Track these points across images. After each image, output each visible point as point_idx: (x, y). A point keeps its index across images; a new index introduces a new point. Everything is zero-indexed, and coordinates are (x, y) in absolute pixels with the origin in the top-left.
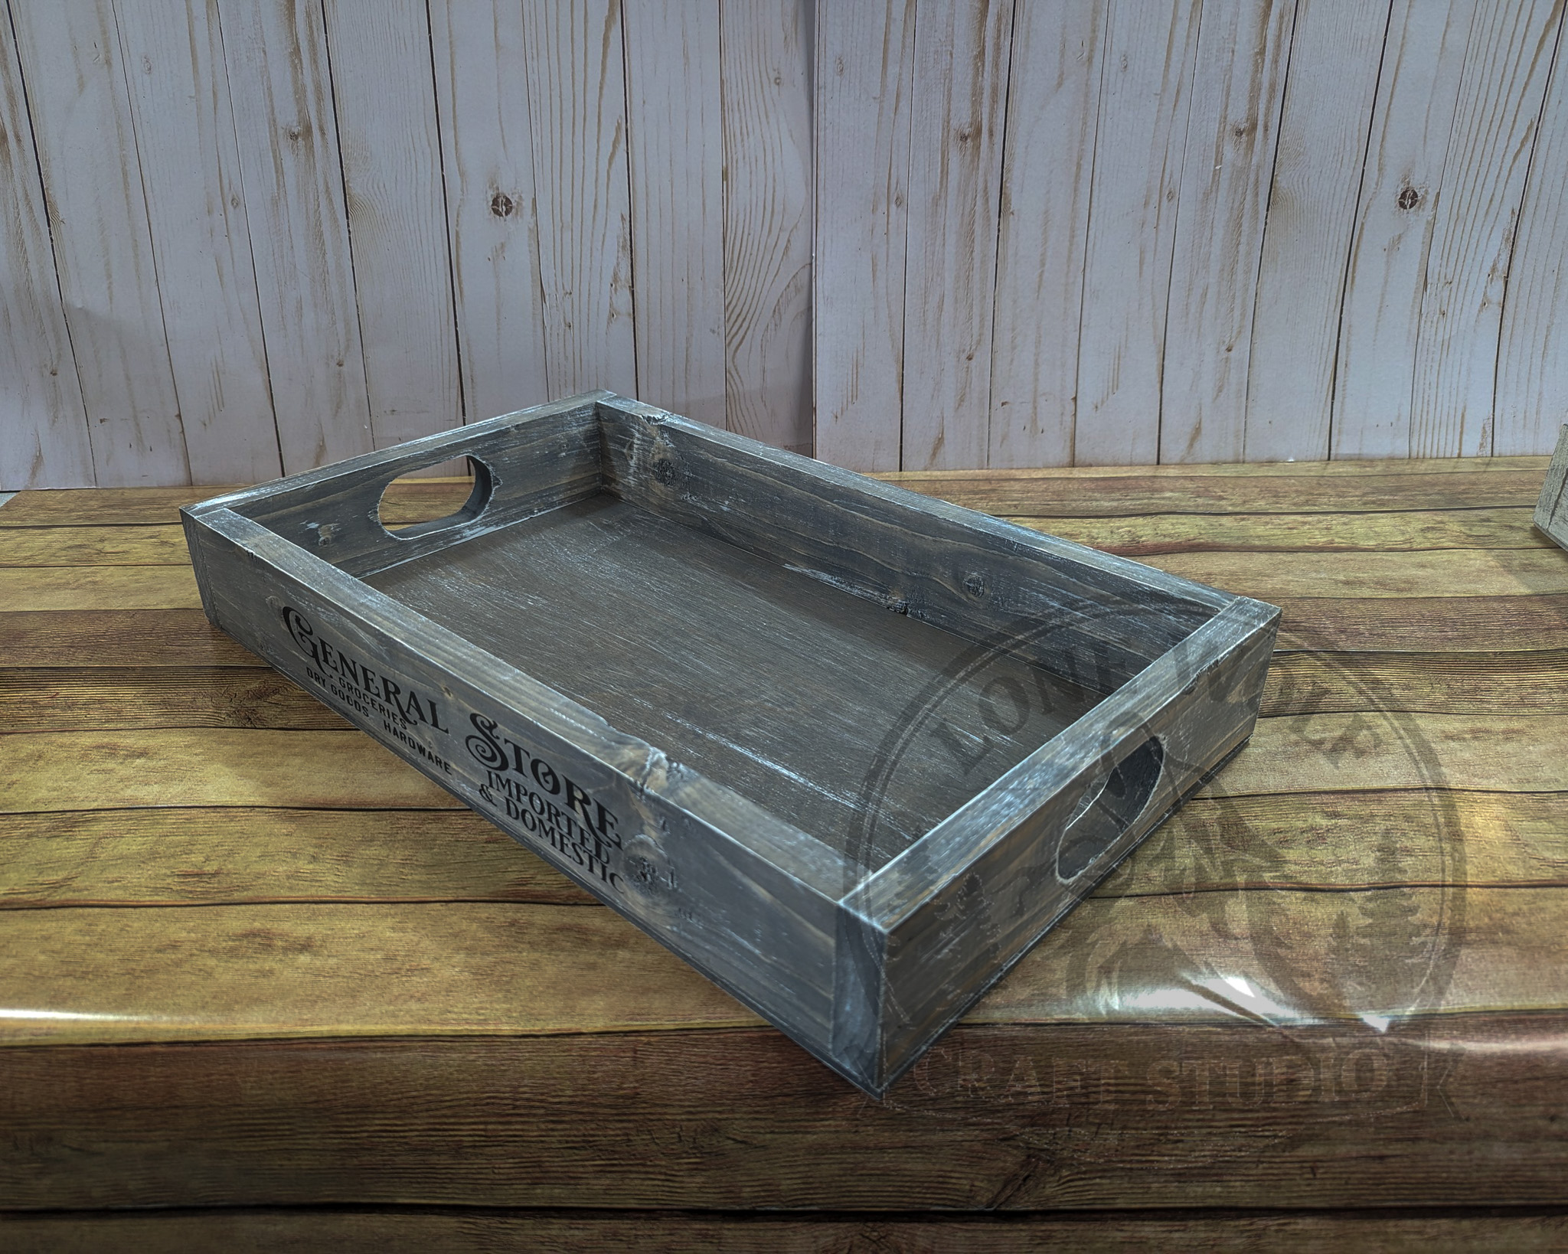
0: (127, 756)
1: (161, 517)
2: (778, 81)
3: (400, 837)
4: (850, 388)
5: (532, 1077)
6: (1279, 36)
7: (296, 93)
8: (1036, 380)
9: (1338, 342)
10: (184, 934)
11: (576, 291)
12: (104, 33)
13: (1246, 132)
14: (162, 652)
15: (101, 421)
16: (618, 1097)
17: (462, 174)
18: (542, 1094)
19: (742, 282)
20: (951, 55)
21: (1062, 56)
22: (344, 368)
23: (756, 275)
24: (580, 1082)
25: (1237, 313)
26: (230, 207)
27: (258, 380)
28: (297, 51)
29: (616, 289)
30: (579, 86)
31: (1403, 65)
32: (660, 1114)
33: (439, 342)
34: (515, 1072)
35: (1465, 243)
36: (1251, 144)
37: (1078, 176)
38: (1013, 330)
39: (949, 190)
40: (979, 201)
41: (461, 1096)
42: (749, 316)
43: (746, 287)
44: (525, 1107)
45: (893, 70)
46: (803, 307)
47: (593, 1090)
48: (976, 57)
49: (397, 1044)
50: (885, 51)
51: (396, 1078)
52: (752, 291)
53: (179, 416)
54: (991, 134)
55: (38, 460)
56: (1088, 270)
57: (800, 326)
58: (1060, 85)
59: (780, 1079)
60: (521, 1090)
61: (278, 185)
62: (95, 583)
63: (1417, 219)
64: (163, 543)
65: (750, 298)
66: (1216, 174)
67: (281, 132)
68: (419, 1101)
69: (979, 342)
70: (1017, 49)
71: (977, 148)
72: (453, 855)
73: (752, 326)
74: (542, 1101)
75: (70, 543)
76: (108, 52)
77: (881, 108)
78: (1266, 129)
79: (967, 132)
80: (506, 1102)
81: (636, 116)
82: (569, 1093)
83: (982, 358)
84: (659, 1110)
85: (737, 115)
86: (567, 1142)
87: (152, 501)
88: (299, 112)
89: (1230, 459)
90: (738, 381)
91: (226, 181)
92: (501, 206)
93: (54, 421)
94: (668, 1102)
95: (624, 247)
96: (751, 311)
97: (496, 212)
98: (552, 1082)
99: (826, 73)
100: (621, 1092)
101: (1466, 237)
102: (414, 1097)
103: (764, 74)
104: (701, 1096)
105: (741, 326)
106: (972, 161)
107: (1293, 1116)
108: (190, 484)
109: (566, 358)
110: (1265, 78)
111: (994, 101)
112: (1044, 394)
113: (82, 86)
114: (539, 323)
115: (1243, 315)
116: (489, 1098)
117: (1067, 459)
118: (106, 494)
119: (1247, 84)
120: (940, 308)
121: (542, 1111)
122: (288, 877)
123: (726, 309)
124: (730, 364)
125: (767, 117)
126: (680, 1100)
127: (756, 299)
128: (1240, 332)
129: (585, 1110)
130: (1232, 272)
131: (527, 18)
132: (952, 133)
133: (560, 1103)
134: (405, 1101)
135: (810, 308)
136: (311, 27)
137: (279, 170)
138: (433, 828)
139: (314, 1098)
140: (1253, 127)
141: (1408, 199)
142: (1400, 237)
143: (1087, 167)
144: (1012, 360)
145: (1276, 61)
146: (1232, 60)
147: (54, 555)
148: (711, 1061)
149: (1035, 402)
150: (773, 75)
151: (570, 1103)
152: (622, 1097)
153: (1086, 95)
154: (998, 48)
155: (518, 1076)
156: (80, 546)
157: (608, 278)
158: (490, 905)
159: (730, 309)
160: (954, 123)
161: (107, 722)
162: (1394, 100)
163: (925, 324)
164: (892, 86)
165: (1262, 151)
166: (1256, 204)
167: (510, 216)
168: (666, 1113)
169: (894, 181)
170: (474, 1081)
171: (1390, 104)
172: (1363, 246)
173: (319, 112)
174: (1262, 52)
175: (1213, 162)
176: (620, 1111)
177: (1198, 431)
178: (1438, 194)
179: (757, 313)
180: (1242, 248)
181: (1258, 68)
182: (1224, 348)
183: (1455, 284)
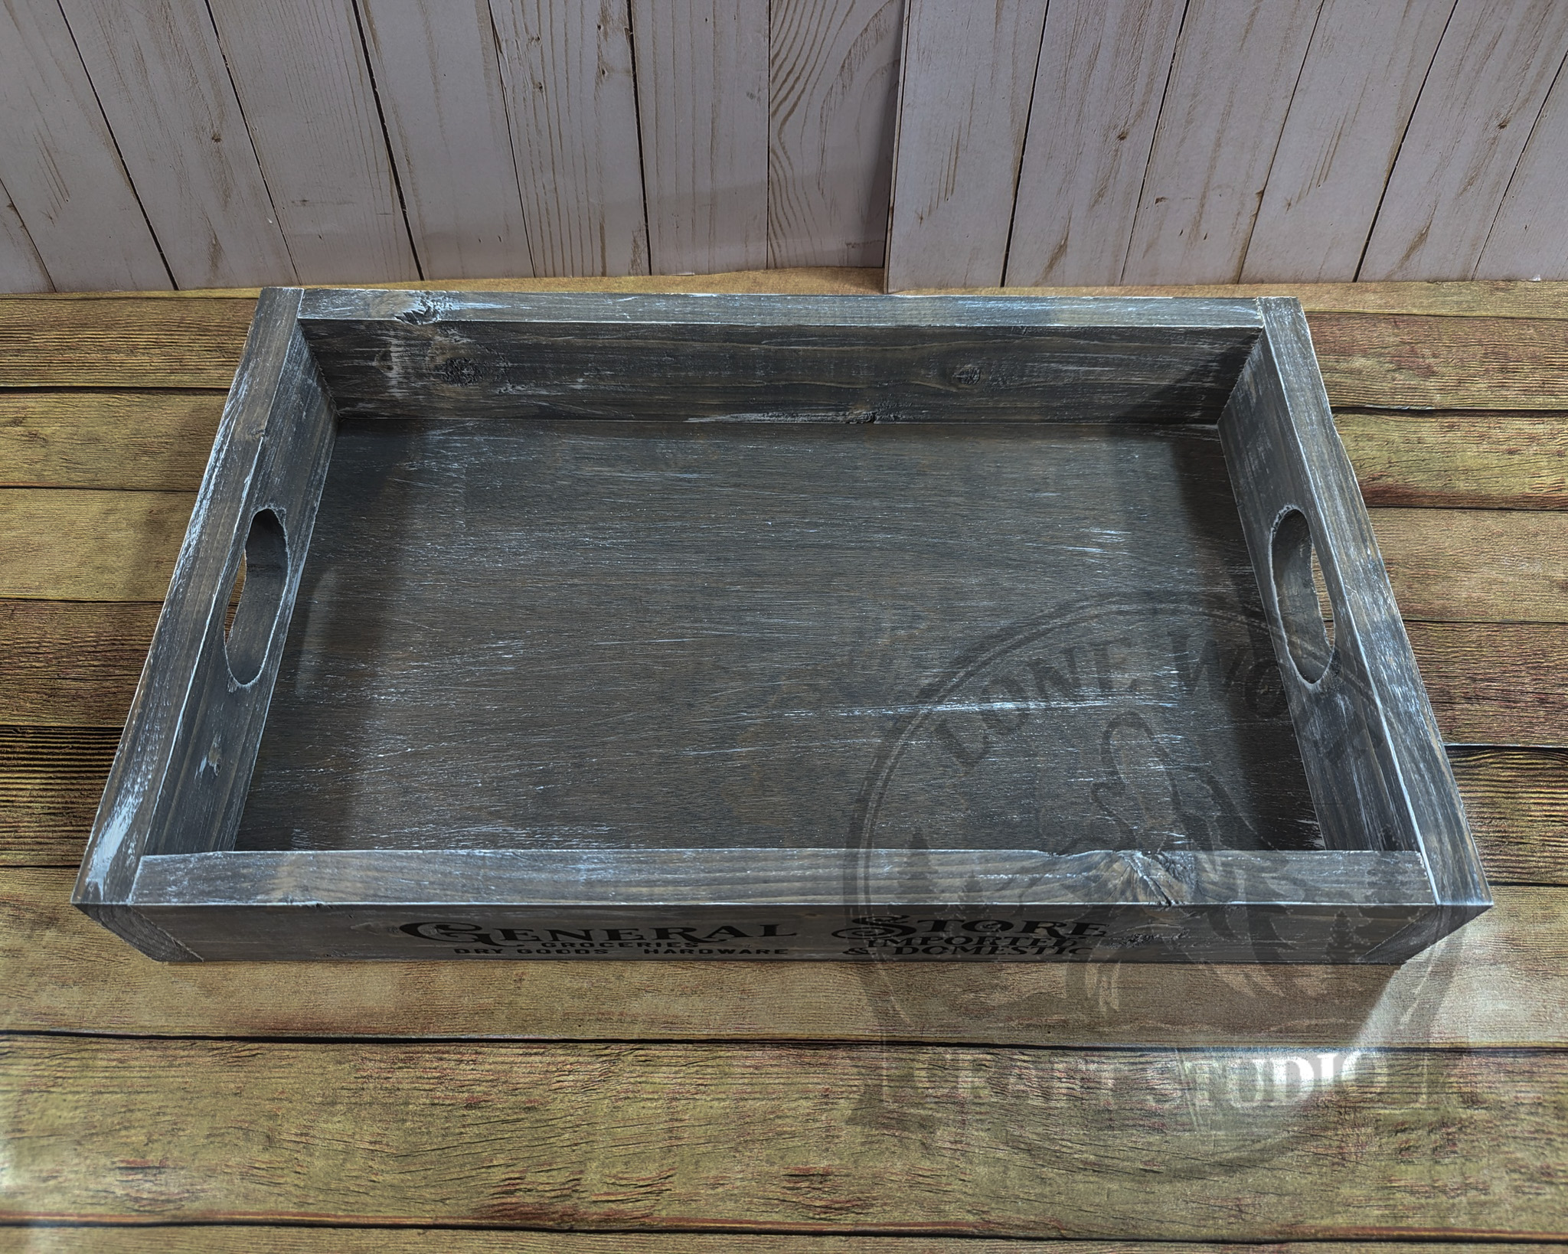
0: (34, 922)
3: (366, 1097)
4: (944, 180)
8: (1212, 167)
11: (546, 36)
14: (53, 693)
19: (796, 23)
22: (224, 144)
23: (817, 14)
25: (1532, 72)
29: (606, 33)
33: (352, 108)
38: (1194, 95)
42: (805, 74)
43: (802, 31)
46: (886, 60)
52: (810, 38)
53: (14, 209)
56: (1327, 7)
57: (880, 87)
65: (807, 48)
69: (1139, 115)
72: (429, 1133)
73: (809, 87)
83: (1140, 138)
87: (8, 331)
89: (1455, 276)
90: (785, 163)
96: (808, 68)
105: (793, 88)
108: (54, 290)
109: (539, 132)
112: (1219, 187)
114: (495, 82)
115: (1541, 75)
117: (1230, 272)
120: (1092, 64)
122: (242, 1175)
123: (771, 63)
124: (774, 141)
127: (816, 49)
128: (1527, 100)
130: (1548, 9)
135: (896, 62)
144: (1183, 140)
149: (1204, 197)
157: (593, 17)
158: (474, 1234)
159: (778, 63)
163: (1064, 89)
177: (1422, 237)
179: (817, 70)
182: (1496, 123)
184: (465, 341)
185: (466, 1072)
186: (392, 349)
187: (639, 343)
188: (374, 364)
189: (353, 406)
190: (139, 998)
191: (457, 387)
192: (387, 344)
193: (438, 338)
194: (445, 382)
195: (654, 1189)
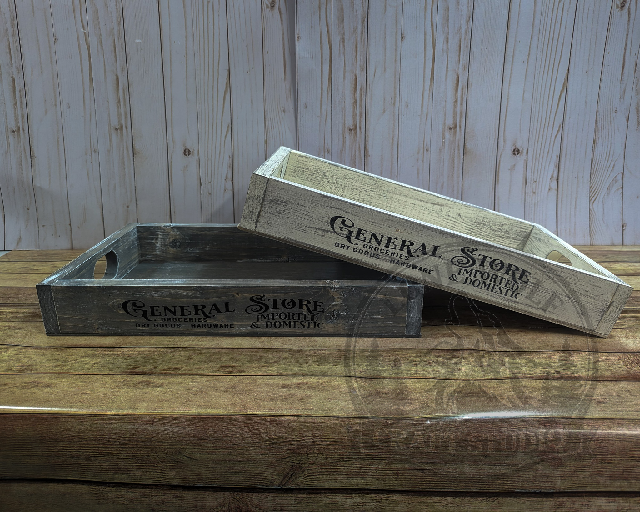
0: (14, 329)
1: (58, 259)
2: (284, 111)
3: (97, 356)
5: (116, 430)
6: (462, 96)
7: (118, 115)
9: (495, 203)
10: (10, 382)
11: (212, 183)
12: (55, 96)
13: (453, 128)
15: (43, 226)
16: (145, 438)
17: (174, 142)
18: (119, 437)
20: (345, 102)
21: (384, 102)
22: (129, 208)
24: (132, 432)
26: (93, 153)
27: (99, 212)
28: (119, 102)
29: (227, 181)
30: (215, 113)
31: (509, 105)
32: (160, 445)
33: (163, 199)
34: (110, 428)
35: (540, 167)
36: (455, 132)
37: (392, 143)
39: (346, 147)
40: (357, 152)
41: (90, 437)
44: (113, 441)
45: (324, 107)
47: (137, 435)
48: (353, 103)
49: (70, 417)
50: (321, 101)
51: (69, 429)
53: (70, 225)
54: (360, 129)
55: (20, 239)
56: (398, 176)
58: (384, 112)
59: (204, 433)
60: (112, 435)
61: (110, 145)
62: (26, 278)
63: (521, 159)
64: (55, 267)
66: (444, 143)
67: (112, 128)
68: (76, 438)
70: (368, 101)
71: (356, 133)
72: (113, 361)
74: (118, 439)
75: (23, 266)
76: (56, 102)
77: (321, 120)
78: (460, 127)
79: (351, 128)
80: (106, 439)
81: (234, 123)
82: (128, 436)
84: (160, 444)
85: (270, 122)
86: (127, 456)
87: (57, 254)
88: (119, 121)
91: (92, 144)
92: (187, 152)
93: (27, 226)
94: (163, 441)
95: (230, 167)
97: (185, 155)
98: (123, 432)
99: (301, 108)
100: (147, 437)
101: (540, 165)
102: (74, 436)
103: (279, 109)
104: (175, 439)
106: (354, 138)
107: (389, 452)
108: (72, 249)
109: (208, 205)
110: (458, 110)
111: (361, 117)
113: (46, 113)
114: (199, 192)
115: (458, 193)
116: (100, 437)
118: (42, 252)
119: (452, 112)
121: (118, 443)
122: (53, 367)
125: (280, 123)
126: (168, 440)
129: (134, 443)
130: (452, 177)
131: (197, 91)
132: (346, 128)
133: (125, 440)
134: (71, 437)
136: (124, 94)
137: (111, 140)
138: (110, 353)
139: (40, 435)
140: (456, 127)
141: (516, 152)
142: (514, 165)
143: (396, 139)
145: (462, 104)
146: (446, 104)
147: (16, 270)
148: (180, 426)
150: (282, 109)
151: (129, 440)
152: (147, 438)
153: (394, 116)
154: (361, 100)
155: (111, 429)
156: (26, 267)
157: (224, 177)
158: (120, 375)
160: (347, 125)
161: (12, 319)
162: (507, 117)
164: (324, 113)
165: (460, 135)
166: (459, 153)
167: (190, 156)
168: (162, 445)
169: (326, 145)
170: (95, 431)
171: (506, 119)
172: (501, 168)
173: (126, 121)
174: (456, 101)
175: (442, 139)
176: (146, 444)
178: (527, 150)
180: (456, 169)
181: (455, 106)
183: (537, 182)
184: (179, 233)
185: (130, 352)
186: (159, 236)
187: (224, 233)
188: (154, 241)
189: (145, 257)
190: (38, 341)
191: (174, 249)
192: (158, 234)
193: (172, 232)
194: (172, 248)
195: (179, 369)
